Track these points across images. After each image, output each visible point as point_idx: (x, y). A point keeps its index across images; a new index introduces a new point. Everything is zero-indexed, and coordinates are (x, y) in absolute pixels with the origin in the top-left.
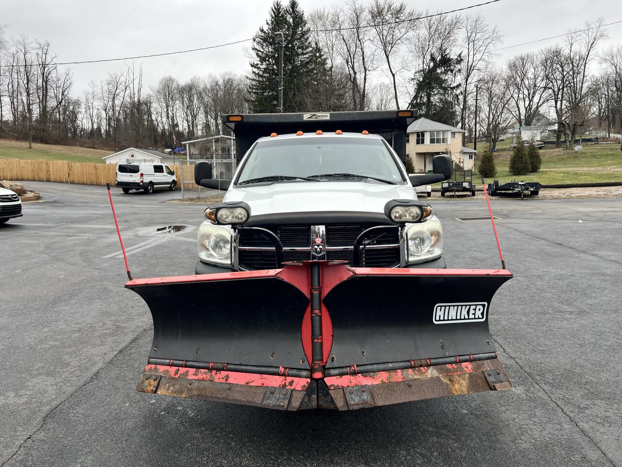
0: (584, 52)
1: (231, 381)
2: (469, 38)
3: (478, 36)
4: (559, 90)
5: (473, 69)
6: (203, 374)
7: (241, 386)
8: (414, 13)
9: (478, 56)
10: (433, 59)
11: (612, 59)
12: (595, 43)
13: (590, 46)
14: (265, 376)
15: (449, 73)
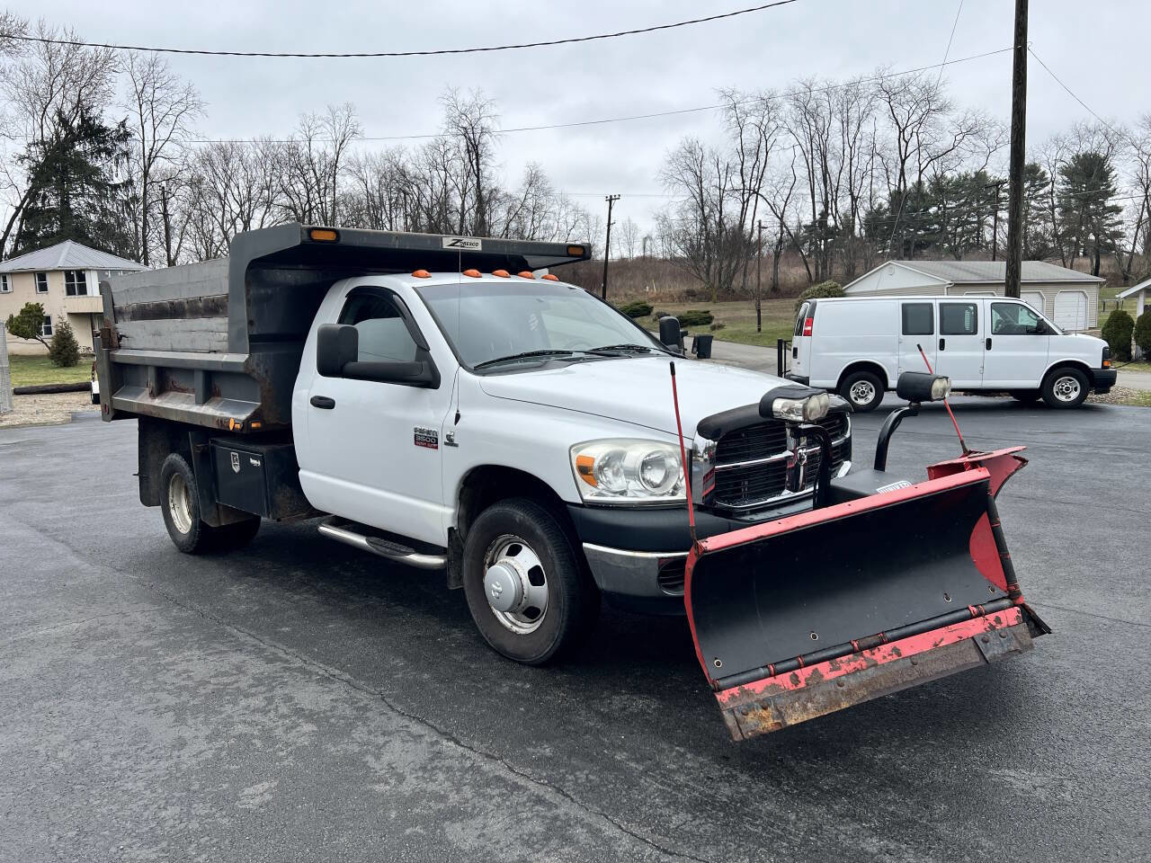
0: (331, 153)
1: (906, 652)
2: (140, 94)
3: (158, 95)
4: (304, 212)
5: (156, 157)
6: (847, 664)
7: (931, 652)
8: (9, 19)
9: (163, 132)
10: (64, 122)
11: (360, 172)
12: (345, 142)
13: (338, 146)
14: (953, 627)
15: (103, 155)
